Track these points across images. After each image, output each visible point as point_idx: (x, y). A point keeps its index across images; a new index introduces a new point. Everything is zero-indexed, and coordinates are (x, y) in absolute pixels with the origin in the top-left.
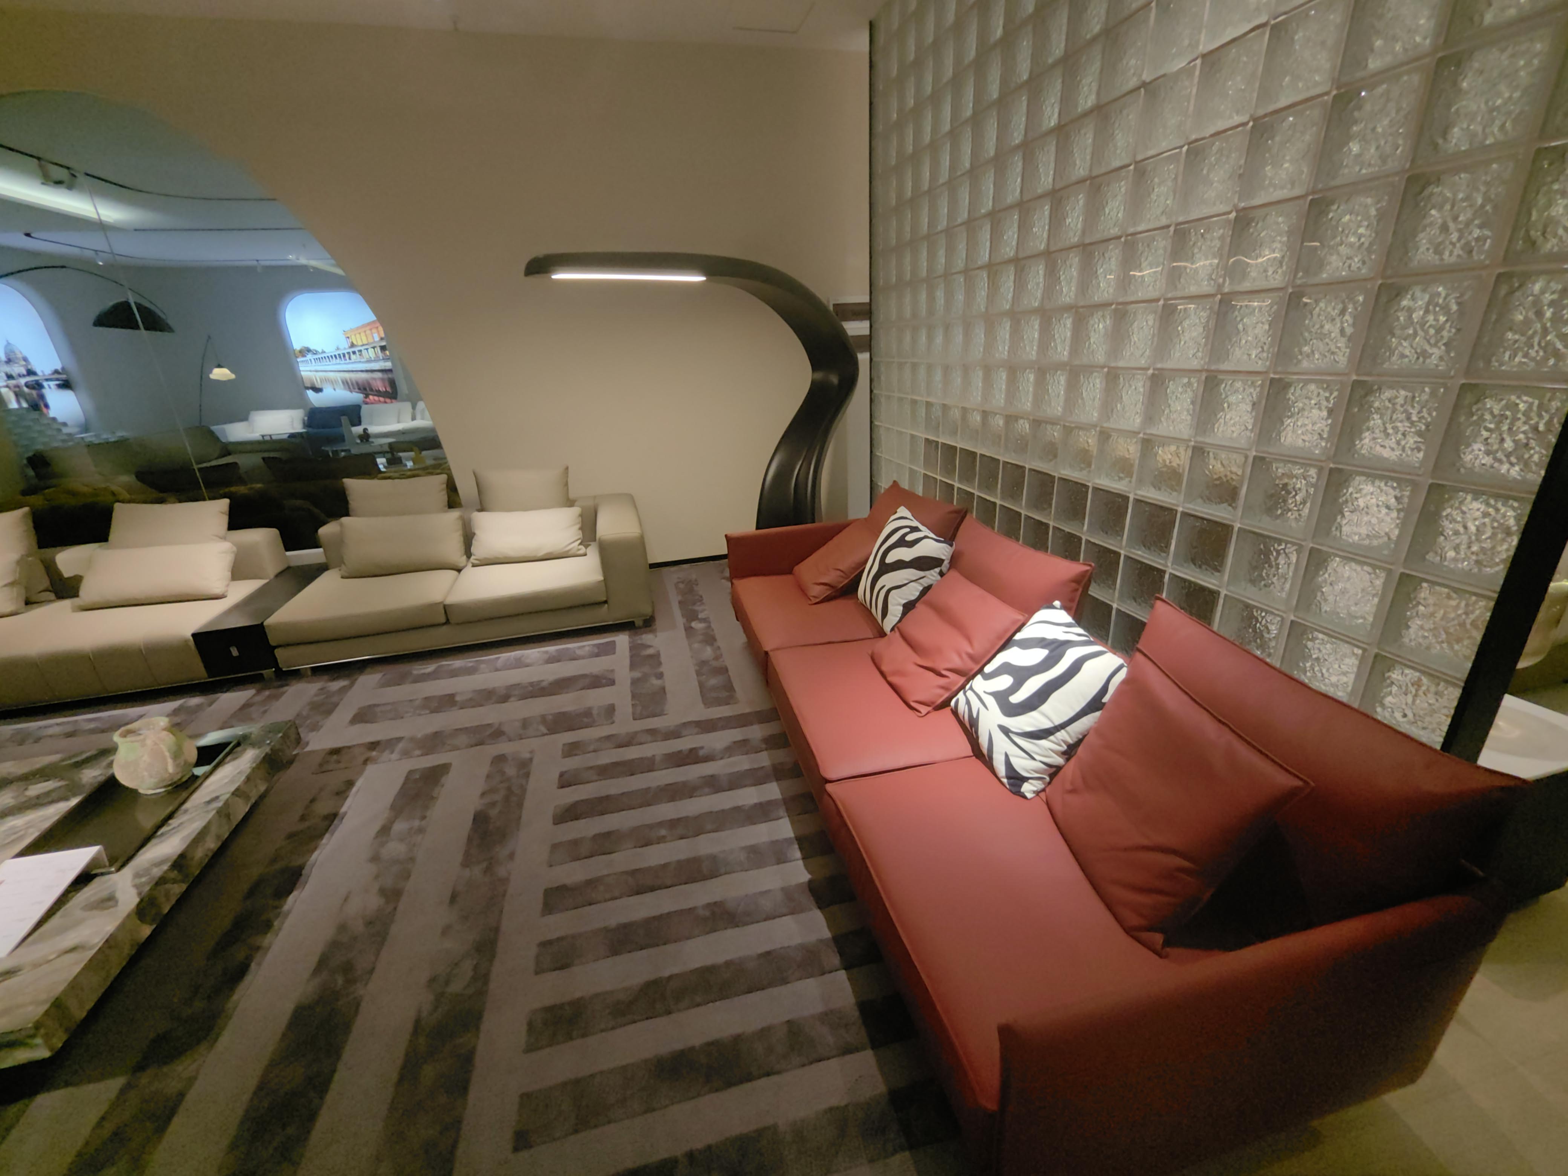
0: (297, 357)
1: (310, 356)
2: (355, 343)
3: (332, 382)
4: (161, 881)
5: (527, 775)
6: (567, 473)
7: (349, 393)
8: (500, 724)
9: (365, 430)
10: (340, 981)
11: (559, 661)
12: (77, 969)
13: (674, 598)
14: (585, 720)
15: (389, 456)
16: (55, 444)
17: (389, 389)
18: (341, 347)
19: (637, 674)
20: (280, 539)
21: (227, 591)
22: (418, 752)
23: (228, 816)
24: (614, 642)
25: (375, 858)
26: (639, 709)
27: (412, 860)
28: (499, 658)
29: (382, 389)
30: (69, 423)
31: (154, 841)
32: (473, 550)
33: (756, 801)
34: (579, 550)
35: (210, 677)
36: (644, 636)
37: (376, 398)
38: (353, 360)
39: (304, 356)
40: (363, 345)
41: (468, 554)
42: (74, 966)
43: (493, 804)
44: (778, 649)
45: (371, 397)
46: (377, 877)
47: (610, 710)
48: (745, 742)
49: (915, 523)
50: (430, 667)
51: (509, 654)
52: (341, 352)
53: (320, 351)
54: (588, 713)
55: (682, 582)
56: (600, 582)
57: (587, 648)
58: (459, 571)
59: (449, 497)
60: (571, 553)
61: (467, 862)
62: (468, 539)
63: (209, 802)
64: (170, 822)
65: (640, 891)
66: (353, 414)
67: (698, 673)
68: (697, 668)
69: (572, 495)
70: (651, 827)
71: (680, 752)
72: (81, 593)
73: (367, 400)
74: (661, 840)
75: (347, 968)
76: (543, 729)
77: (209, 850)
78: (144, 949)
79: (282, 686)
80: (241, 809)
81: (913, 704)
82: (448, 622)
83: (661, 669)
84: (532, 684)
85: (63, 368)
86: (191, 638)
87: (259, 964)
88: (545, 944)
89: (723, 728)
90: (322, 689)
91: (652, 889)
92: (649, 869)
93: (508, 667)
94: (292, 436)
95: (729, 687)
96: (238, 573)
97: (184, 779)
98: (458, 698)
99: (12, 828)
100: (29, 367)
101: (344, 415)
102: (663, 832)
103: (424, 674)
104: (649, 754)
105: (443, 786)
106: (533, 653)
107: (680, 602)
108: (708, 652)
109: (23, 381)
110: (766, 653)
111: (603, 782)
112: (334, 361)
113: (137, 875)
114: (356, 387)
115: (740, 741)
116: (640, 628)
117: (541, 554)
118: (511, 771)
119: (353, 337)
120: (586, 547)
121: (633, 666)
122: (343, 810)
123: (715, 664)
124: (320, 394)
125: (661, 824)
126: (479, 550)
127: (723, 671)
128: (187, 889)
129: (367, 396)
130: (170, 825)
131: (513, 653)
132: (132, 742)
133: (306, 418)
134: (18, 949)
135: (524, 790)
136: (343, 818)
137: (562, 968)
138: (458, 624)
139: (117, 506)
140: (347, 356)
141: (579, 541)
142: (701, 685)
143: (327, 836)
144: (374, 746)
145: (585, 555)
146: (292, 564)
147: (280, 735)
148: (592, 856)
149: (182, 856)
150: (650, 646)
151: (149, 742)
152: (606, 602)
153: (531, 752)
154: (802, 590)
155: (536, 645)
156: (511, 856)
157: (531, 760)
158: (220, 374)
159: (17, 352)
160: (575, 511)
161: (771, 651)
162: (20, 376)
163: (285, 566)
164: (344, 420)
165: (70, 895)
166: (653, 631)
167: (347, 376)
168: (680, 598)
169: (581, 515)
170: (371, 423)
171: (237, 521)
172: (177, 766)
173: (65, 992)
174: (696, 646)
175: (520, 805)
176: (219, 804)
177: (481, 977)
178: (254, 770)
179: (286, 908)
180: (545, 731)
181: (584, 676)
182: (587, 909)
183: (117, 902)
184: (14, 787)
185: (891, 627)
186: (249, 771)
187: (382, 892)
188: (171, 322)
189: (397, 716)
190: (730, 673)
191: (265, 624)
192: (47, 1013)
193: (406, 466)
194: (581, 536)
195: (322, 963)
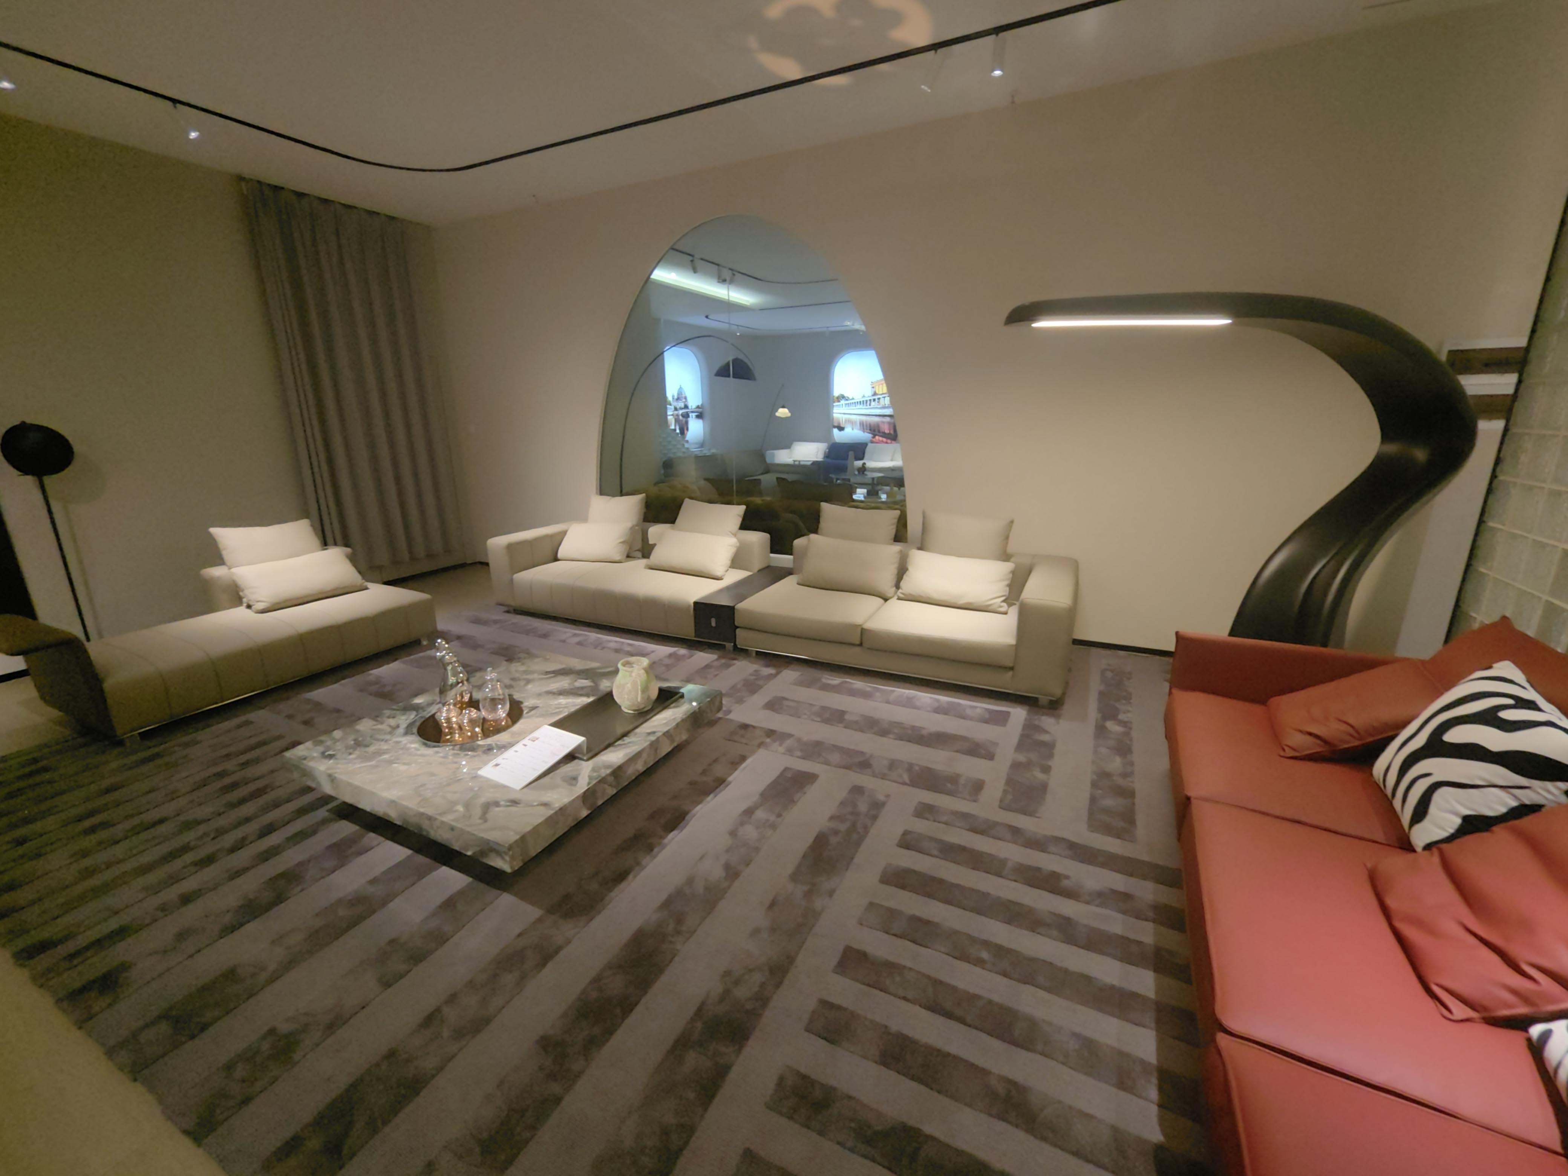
0: (834, 402)
1: (843, 402)
2: (877, 392)
3: (852, 423)
4: (602, 781)
5: (875, 818)
6: (1011, 527)
7: (862, 433)
8: (871, 756)
9: (864, 464)
10: (671, 927)
11: (946, 714)
12: (541, 820)
13: (1095, 686)
14: (949, 785)
15: (870, 487)
16: (681, 454)
17: (892, 432)
18: (866, 395)
19: (1021, 758)
20: (769, 541)
21: (724, 575)
22: (799, 753)
23: (656, 750)
24: (1009, 713)
25: (733, 833)
26: (1009, 797)
27: (757, 850)
28: (894, 691)
29: (887, 431)
30: (689, 441)
31: (611, 749)
32: (902, 584)
33: (1116, 982)
34: (1001, 607)
35: (695, 637)
36: (1044, 718)
37: (881, 438)
38: (872, 406)
39: (839, 401)
40: (883, 394)
41: (898, 586)
42: (540, 815)
43: (836, 832)
44: (1206, 800)
45: (877, 437)
46: (727, 851)
47: (978, 787)
48: (1127, 897)
49: (1530, 694)
50: (835, 680)
51: (903, 691)
52: (865, 399)
53: (851, 398)
54: (954, 779)
55: (1112, 671)
56: (1012, 646)
57: (978, 710)
58: (886, 600)
59: (897, 531)
60: (990, 608)
61: (794, 877)
62: (902, 571)
63: (649, 734)
64: (625, 738)
65: (934, 1008)
66: (858, 450)
67: (1094, 785)
68: (1095, 777)
69: (1011, 549)
70: (973, 940)
71: (1039, 869)
72: (651, 557)
73: (874, 440)
74: (979, 962)
75: (680, 919)
76: (906, 778)
77: (637, 771)
78: (580, 825)
79: (734, 659)
80: (666, 748)
81: (1435, 989)
82: (861, 645)
83: (1050, 763)
84: (913, 728)
85: (702, 405)
86: (692, 605)
87: (635, 877)
88: (825, 1004)
89: (1103, 865)
90: (756, 671)
91: (949, 1015)
92: (954, 989)
93: (898, 703)
94: (814, 463)
95: (1129, 817)
96: (736, 563)
97: (646, 709)
98: (847, 717)
99: (559, 704)
100: (686, 403)
101: (852, 450)
102: (985, 955)
103: (829, 684)
104: (1002, 855)
105: (805, 793)
106: (926, 697)
107: (1101, 694)
108: (1116, 764)
110: (1188, 799)
111: (943, 862)
112: (859, 406)
113: (594, 770)
114: (868, 428)
115: (1120, 893)
116: (1043, 707)
117: (961, 602)
118: (863, 807)
119: (877, 387)
120: (1010, 605)
121: (1020, 747)
122: (730, 779)
123: (1120, 781)
124: (842, 432)
125: (986, 944)
126: (909, 584)
127: (1129, 794)
128: (616, 793)
129: (874, 437)
130: (624, 741)
131: (907, 691)
132: (626, 671)
133: (827, 450)
134: (523, 790)
135: (866, 829)
136: (727, 786)
137: (831, 1041)
138: (869, 649)
139: (687, 501)
140: (868, 402)
141: (1003, 598)
142: (1093, 800)
143: (712, 796)
144: (771, 733)
145: (1006, 613)
146: (772, 564)
147: (709, 699)
148: (901, 938)
149: (620, 768)
150: (1047, 732)
151: (634, 674)
152: (1012, 669)
153: (888, 796)
154: (1275, 732)
155: (929, 689)
156: (831, 893)
157: (883, 804)
158: (783, 412)
159: (683, 394)
160: (1008, 566)
161: (1196, 798)
163: (766, 565)
164: (851, 454)
165: (562, 765)
166: (1058, 717)
167: (864, 418)
168: (1102, 688)
169: (1013, 572)
170: (871, 459)
171: (746, 525)
172: (643, 698)
173: (529, 832)
174: (1104, 750)
175: (858, 844)
176: (653, 738)
177: (762, 1000)
178: (683, 720)
179: (666, 841)
180: (907, 781)
181: (964, 739)
182: (877, 992)
183: (577, 782)
184: (572, 676)
185: (1428, 841)
186: (679, 720)
187: (727, 867)
188: (757, 373)
189: (796, 713)
190: (1137, 801)
191: (736, 607)
192: (516, 842)
193: (880, 498)
194: (1007, 593)
195: (667, 904)
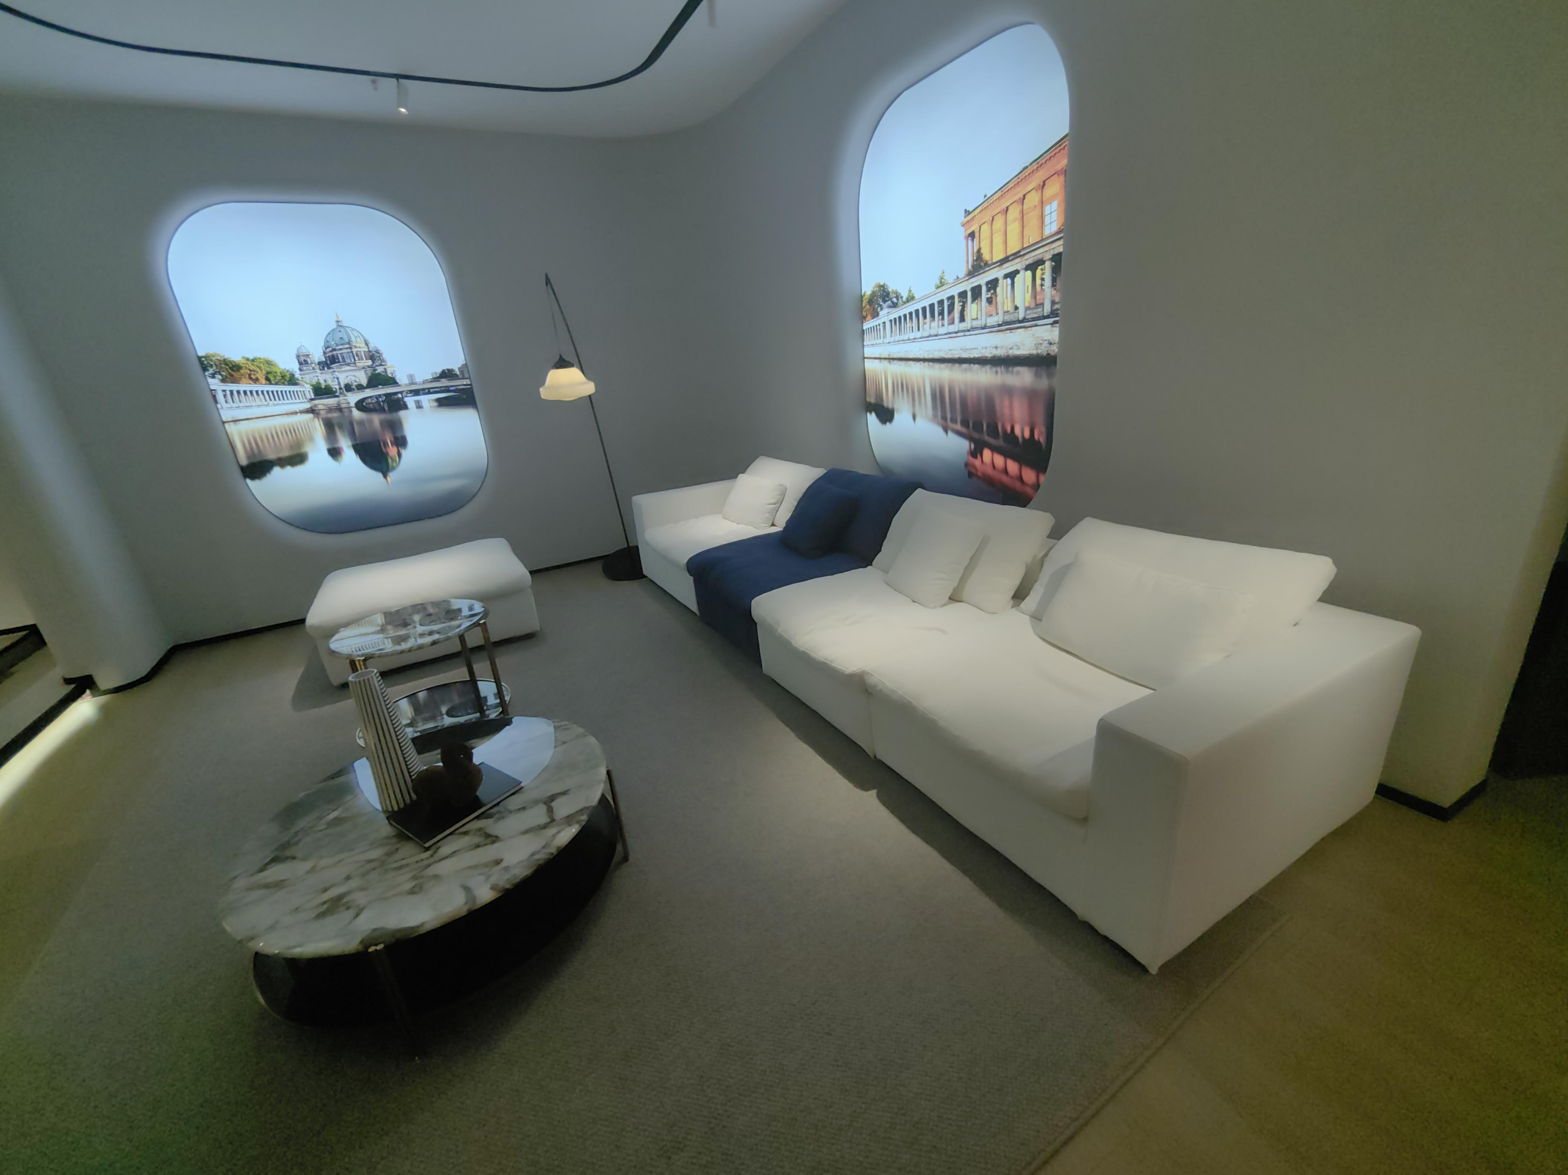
0: (863, 318)
1: (886, 314)
18: (949, 274)
39: (876, 313)
52: (944, 295)
53: (907, 294)
100: (379, 370)
109: (353, 398)
140: (958, 307)
159: (357, 343)
162: (348, 388)
